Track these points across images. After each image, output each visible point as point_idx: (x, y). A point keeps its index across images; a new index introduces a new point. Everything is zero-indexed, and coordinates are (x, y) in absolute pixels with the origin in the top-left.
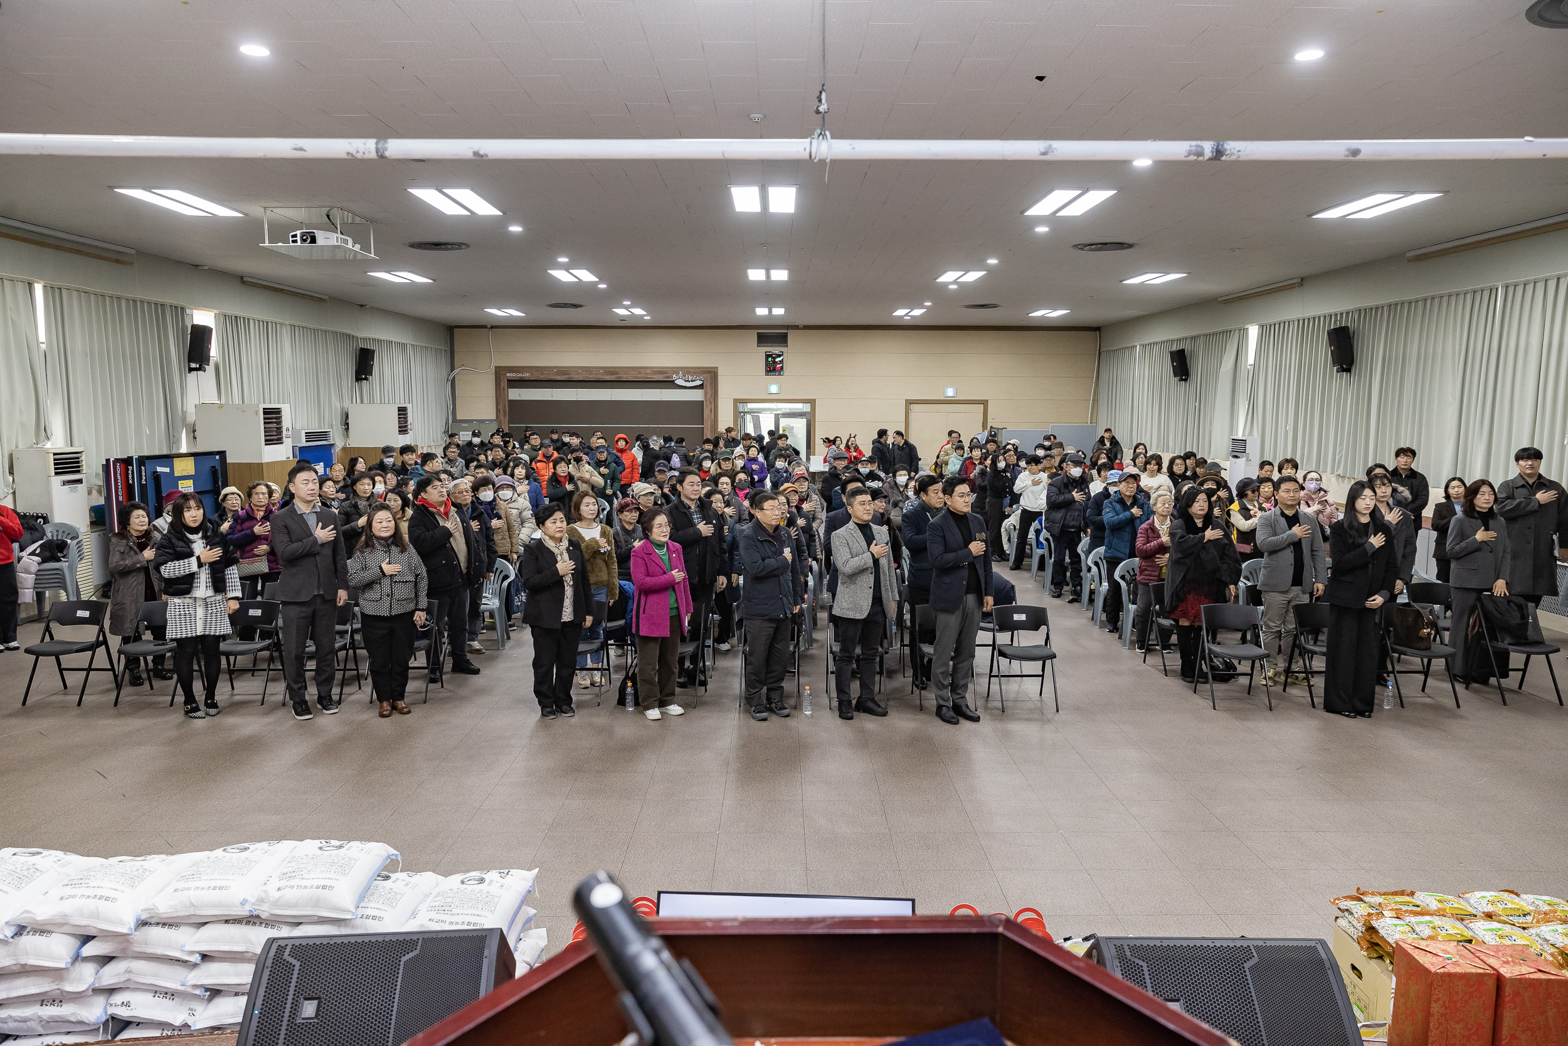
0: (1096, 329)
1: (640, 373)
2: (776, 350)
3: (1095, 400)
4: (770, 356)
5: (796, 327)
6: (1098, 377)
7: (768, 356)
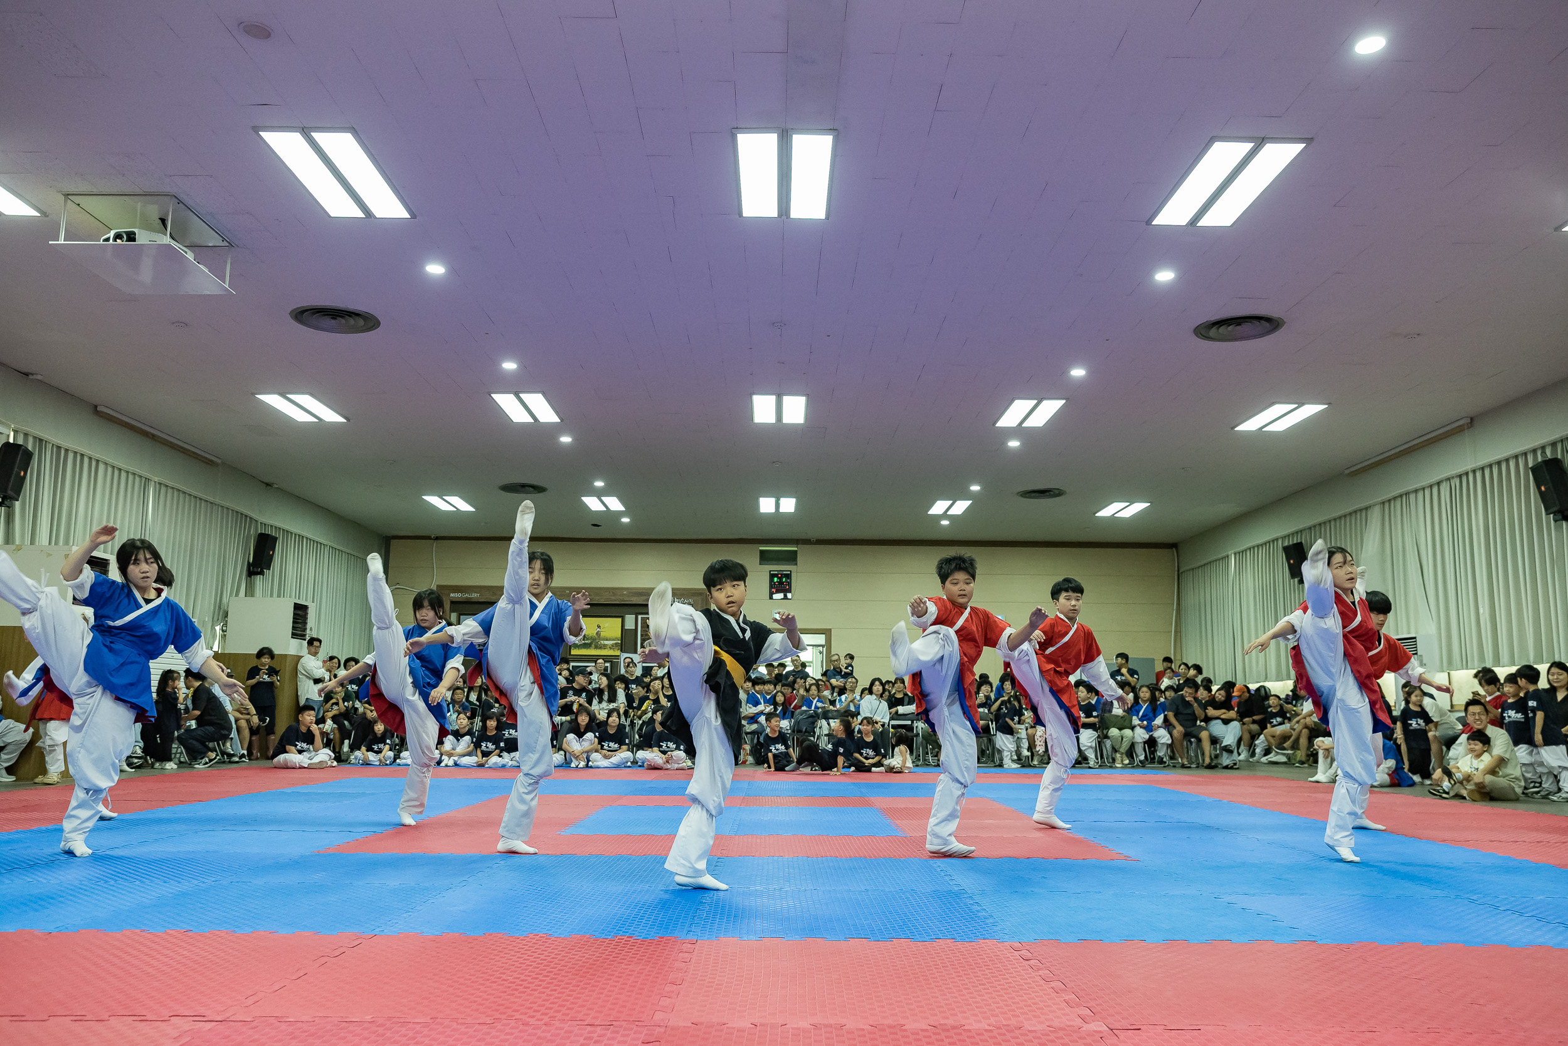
0: (1173, 546)
1: (614, 594)
2: (784, 568)
3: (1178, 632)
4: (776, 575)
5: (807, 542)
6: (1179, 604)
7: (772, 576)
